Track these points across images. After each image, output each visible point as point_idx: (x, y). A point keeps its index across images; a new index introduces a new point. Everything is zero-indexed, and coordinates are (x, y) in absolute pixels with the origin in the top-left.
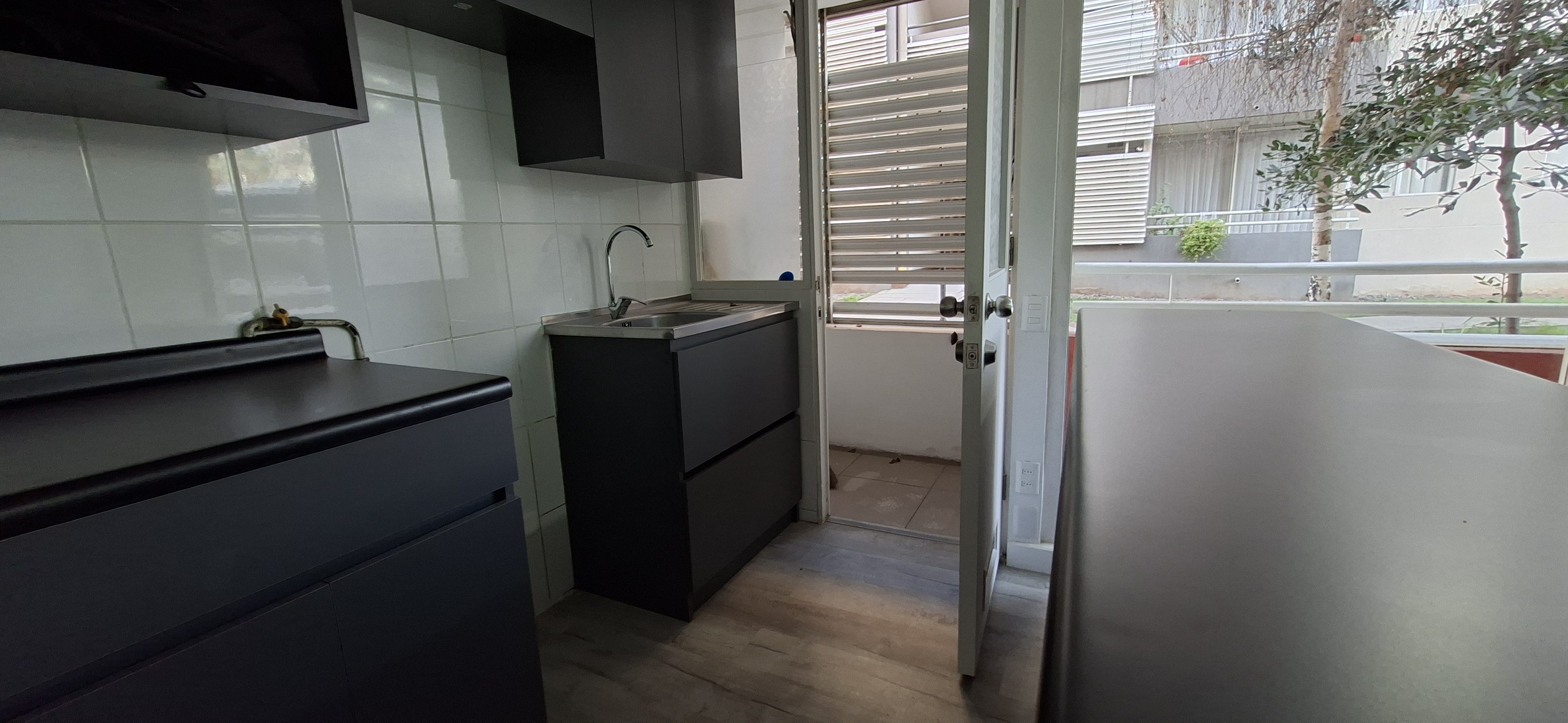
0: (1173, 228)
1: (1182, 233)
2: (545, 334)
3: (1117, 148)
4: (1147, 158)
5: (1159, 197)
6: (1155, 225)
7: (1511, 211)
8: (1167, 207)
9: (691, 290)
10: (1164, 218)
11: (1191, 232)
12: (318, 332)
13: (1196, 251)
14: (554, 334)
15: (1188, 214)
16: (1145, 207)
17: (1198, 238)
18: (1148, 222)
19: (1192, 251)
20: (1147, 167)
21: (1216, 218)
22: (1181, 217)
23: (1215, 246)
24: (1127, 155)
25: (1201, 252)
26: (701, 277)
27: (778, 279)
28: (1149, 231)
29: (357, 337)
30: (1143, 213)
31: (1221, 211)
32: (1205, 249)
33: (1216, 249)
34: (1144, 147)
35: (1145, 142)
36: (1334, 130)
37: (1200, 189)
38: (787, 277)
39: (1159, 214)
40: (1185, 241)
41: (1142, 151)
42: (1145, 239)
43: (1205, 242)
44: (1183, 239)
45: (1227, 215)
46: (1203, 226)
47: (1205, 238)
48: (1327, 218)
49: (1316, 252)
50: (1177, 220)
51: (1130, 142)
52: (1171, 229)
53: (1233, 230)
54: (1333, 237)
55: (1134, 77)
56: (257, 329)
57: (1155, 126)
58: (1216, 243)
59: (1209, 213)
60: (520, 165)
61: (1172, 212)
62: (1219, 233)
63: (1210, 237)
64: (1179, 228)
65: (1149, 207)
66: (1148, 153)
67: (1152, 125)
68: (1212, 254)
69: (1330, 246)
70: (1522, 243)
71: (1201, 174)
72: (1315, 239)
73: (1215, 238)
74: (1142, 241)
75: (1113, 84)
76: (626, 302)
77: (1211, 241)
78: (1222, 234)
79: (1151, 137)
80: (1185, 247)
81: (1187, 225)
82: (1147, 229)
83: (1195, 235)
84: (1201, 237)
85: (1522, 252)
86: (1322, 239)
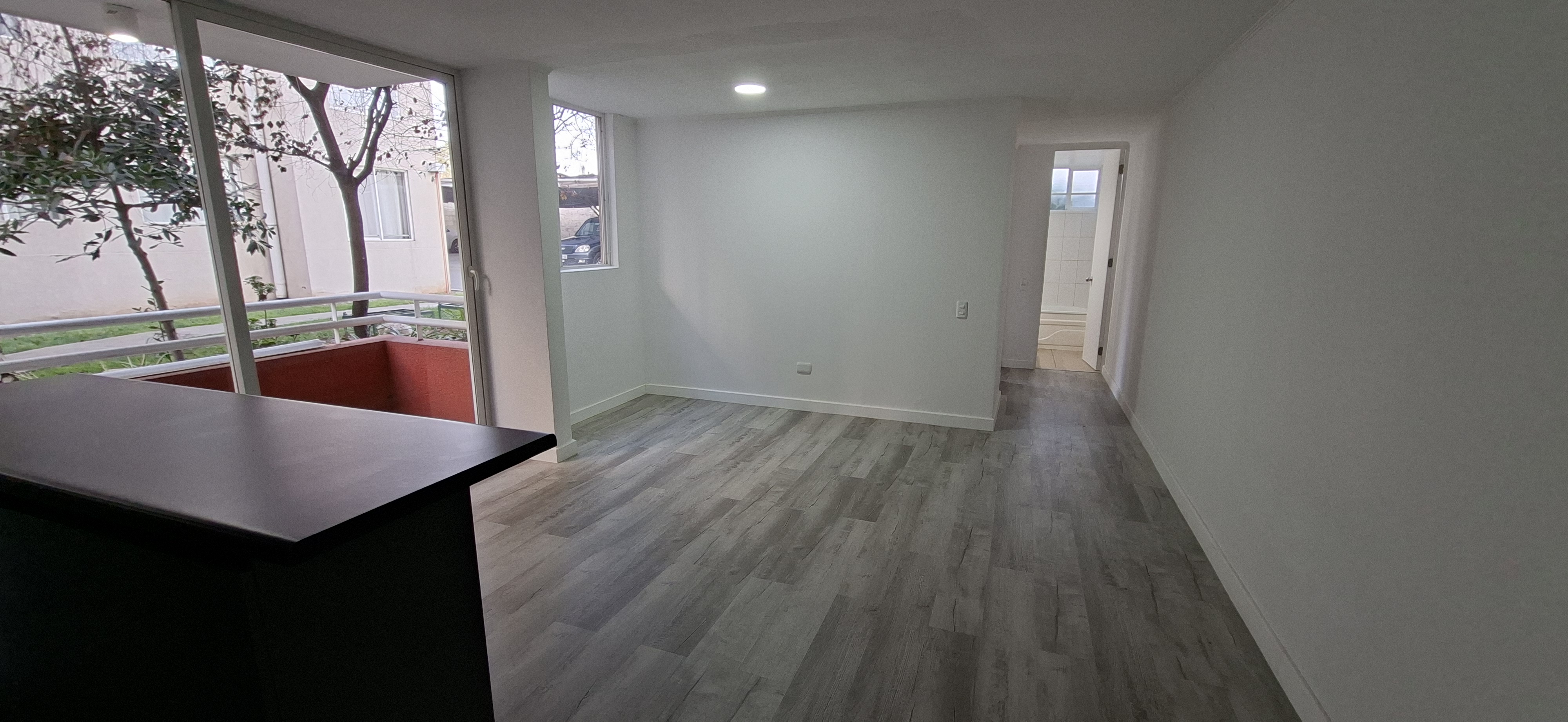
85: (161, 288)
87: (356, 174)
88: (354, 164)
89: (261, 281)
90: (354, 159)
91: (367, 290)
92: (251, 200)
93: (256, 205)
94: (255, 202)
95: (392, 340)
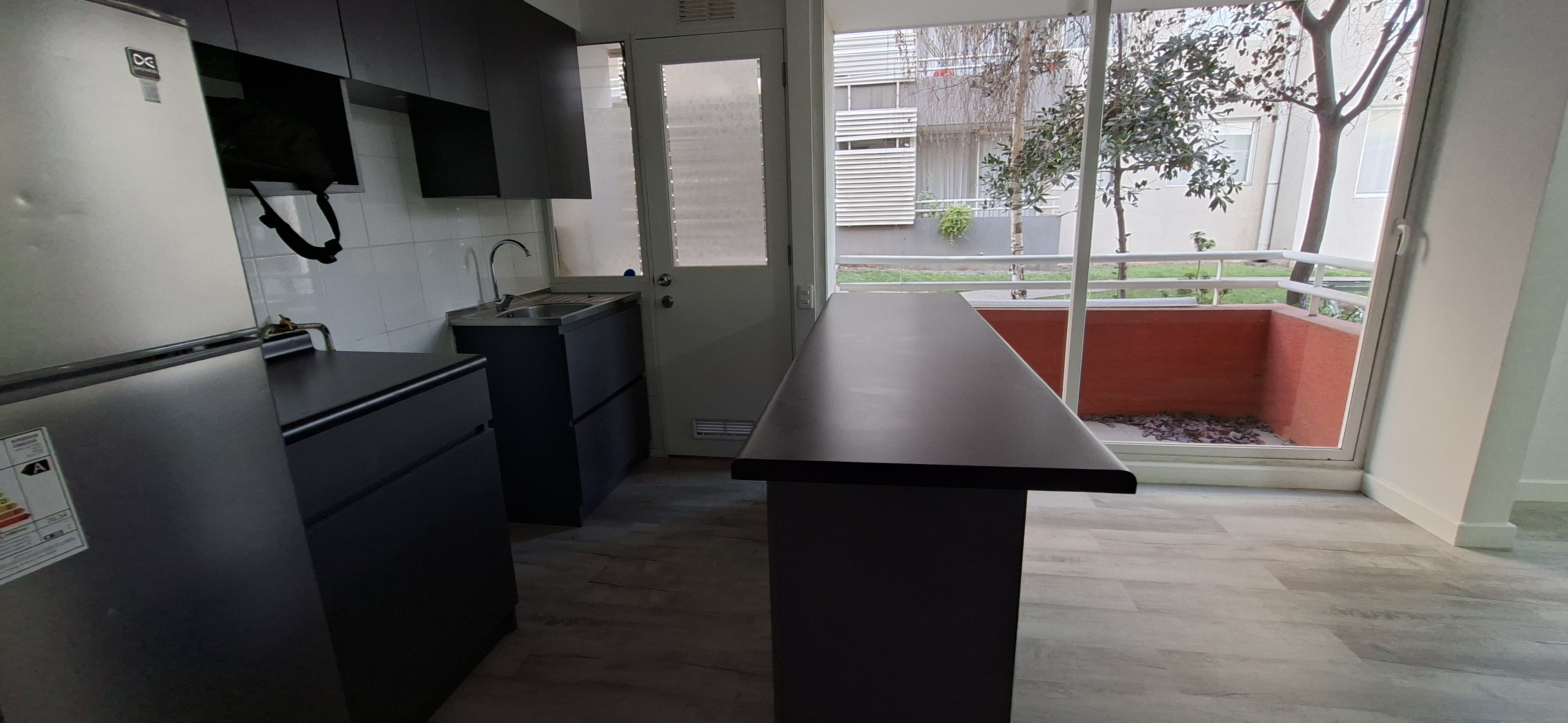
0: (935, 212)
1: (941, 216)
2: (450, 325)
3: (891, 143)
4: (913, 153)
5: (924, 186)
6: (922, 209)
7: (1120, 212)
8: (931, 194)
9: (550, 284)
10: (929, 203)
11: (947, 216)
12: (306, 333)
13: (951, 231)
14: (456, 325)
15: (945, 201)
16: (914, 194)
17: (952, 221)
18: (917, 206)
19: (949, 231)
20: (913, 160)
21: (965, 204)
22: (940, 203)
23: (965, 227)
24: (898, 149)
25: (955, 232)
26: (558, 274)
27: (623, 275)
28: (917, 214)
29: (328, 335)
30: (912, 199)
31: (970, 198)
32: (957, 230)
33: (965, 229)
34: (911, 143)
35: (911, 139)
36: (1020, 150)
37: (954, 182)
38: (630, 273)
39: (924, 200)
40: (943, 223)
41: (909, 147)
42: (914, 220)
43: (957, 224)
44: (942, 221)
45: (974, 202)
46: (955, 211)
47: (957, 221)
48: (1019, 214)
49: (1014, 239)
50: (938, 205)
51: (900, 139)
52: (933, 213)
53: (979, 214)
54: (1023, 228)
55: (901, 83)
56: (270, 333)
57: (918, 126)
58: (965, 225)
59: (960, 200)
60: (424, 197)
61: (935, 198)
62: (967, 217)
63: (960, 220)
64: (939, 212)
65: (917, 195)
66: (913, 149)
67: (915, 125)
68: (963, 234)
69: (1022, 234)
70: (1126, 233)
71: (954, 168)
72: (1013, 230)
73: (964, 221)
74: (912, 223)
75: (884, 88)
76: (509, 298)
77: (961, 224)
78: (969, 218)
79: (915, 135)
80: (943, 228)
81: (945, 210)
82: (916, 213)
83: (950, 218)
84: (954, 220)
85: (1126, 240)
86: (1017, 229)
87: (1345, 111)
88: (1345, 99)
89: (1203, 237)
90: (1347, 94)
91: (1316, 251)
92: (1229, 158)
93: (1232, 161)
94: (1232, 159)
95: (1279, 311)
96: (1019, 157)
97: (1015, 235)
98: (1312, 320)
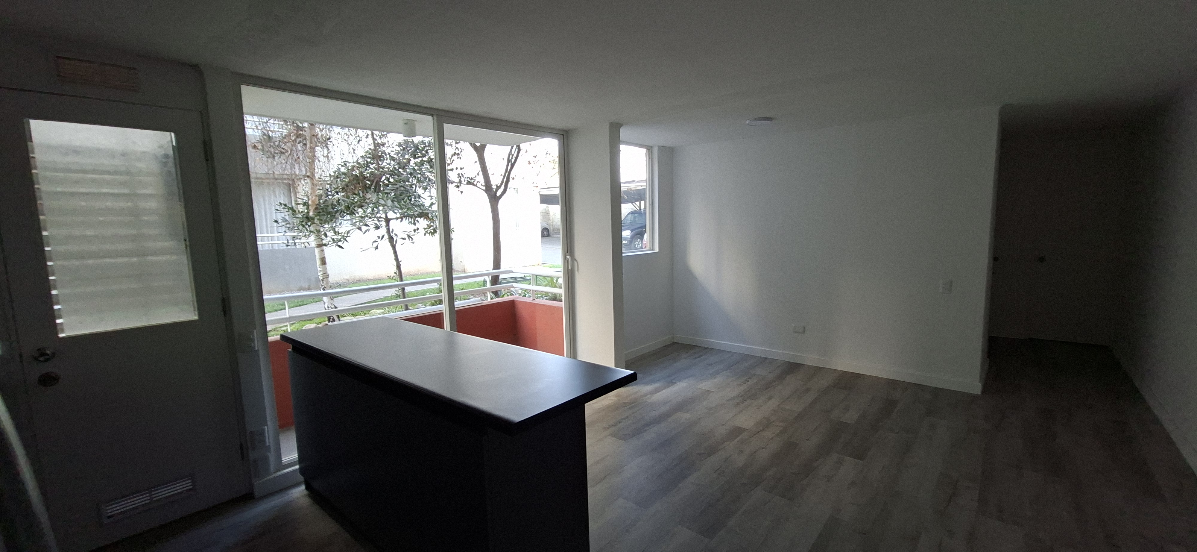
69: (326, 265)
86: (322, 261)
87: (498, 194)
91: (499, 268)
95: (518, 300)
96: (316, 208)
97: (321, 266)
98: (533, 302)
